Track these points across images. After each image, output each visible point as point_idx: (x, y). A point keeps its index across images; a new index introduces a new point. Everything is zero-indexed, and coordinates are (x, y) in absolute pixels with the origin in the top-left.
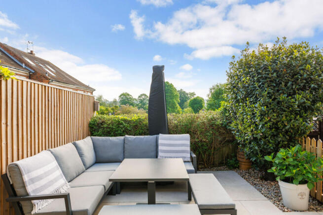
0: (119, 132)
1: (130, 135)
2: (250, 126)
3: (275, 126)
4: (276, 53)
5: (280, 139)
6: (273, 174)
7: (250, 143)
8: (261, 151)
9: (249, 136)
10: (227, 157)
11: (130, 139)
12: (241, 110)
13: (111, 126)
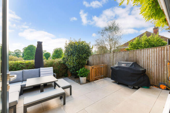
0: (18, 68)
1: (25, 69)
2: (72, 63)
3: (79, 63)
4: (79, 43)
5: (80, 66)
6: (78, 76)
7: (72, 68)
8: (75, 70)
9: (72, 66)
10: (64, 74)
11: (26, 71)
12: (69, 58)
13: (13, 66)
